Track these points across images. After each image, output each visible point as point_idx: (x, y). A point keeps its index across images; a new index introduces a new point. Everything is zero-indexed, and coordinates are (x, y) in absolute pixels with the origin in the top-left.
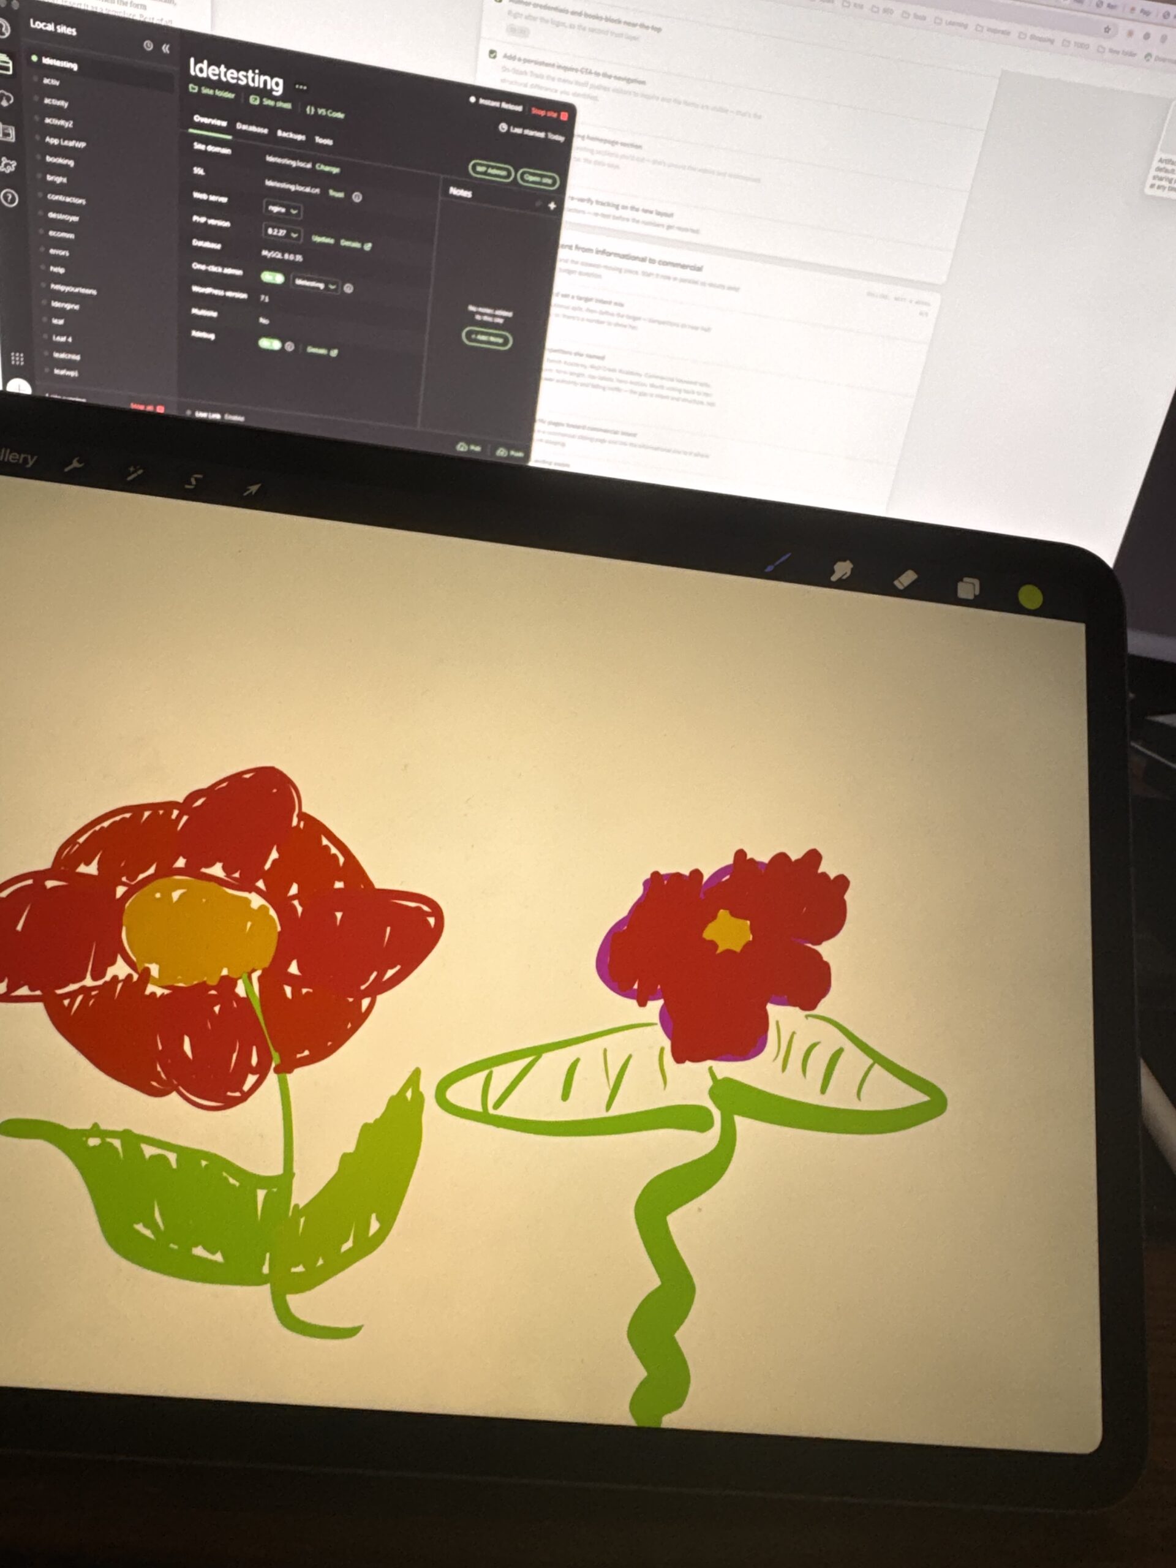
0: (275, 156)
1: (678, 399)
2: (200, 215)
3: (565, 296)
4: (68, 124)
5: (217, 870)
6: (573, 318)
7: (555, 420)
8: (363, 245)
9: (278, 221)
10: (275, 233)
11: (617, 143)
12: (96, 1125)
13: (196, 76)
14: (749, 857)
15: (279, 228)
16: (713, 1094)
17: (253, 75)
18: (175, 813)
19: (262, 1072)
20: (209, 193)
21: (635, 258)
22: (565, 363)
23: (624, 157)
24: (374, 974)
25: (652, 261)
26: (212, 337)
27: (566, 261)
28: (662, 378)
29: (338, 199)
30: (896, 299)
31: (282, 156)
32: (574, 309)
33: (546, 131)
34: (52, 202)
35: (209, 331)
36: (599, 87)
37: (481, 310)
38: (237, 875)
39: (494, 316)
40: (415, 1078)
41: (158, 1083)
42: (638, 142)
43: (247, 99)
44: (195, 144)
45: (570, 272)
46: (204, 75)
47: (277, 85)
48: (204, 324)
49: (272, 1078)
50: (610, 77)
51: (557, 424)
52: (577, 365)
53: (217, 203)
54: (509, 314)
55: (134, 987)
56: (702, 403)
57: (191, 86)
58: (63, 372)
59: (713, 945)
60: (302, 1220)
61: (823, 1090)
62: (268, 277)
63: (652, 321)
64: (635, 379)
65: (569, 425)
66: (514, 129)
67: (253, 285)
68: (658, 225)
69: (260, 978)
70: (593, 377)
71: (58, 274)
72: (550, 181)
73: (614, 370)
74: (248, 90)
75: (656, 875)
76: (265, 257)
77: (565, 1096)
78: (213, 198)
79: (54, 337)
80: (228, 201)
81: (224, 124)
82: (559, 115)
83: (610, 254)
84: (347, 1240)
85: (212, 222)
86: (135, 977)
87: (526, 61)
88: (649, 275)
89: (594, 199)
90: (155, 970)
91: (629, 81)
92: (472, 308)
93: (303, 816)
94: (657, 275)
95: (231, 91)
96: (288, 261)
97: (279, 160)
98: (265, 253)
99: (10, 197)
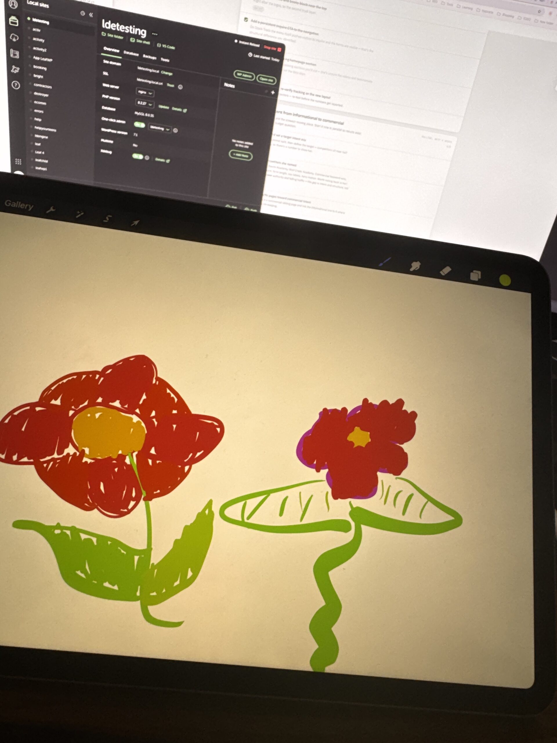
0: (142, 67)
1: (331, 186)
2: (106, 95)
3: (278, 136)
4: (44, 50)
5: (117, 404)
6: (282, 146)
7: (272, 195)
8: (182, 110)
9: (142, 98)
10: (141, 104)
11: (304, 63)
12: (58, 524)
13: (105, 28)
14: (369, 402)
15: (143, 101)
16: (351, 514)
17: (132, 28)
18: (98, 376)
19: (137, 500)
20: (110, 84)
21: (312, 118)
22: (278, 167)
23: (307, 70)
24: (191, 455)
25: (320, 120)
26: (110, 152)
27: (279, 119)
28: (323, 175)
29: (171, 88)
30: (436, 139)
31: (145, 67)
32: (282, 142)
33: (271, 57)
34: (36, 87)
35: (109, 150)
36: (296, 36)
37: (238, 142)
38: (126, 406)
39: (244, 145)
40: (210, 504)
41: (88, 504)
42: (313, 62)
43: (129, 39)
44: (104, 60)
45: (281, 124)
46: (109, 28)
47: (143, 33)
48: (107, 146)
49: (142, 503)
50: (301, 31)
51: (273, 197)
52: (283, 169)
53: (114, 89)
54: (252, 144)
55: (78, 458)
56: (342, 188)
57: (103, 33)
58: (40, 168)
59: (352, 443)
60: (156, 571)
61: (404, 514)
62: (137, 124)
63: (319, 148)
64: (311, 175)
65: (278, 197)
66: (255, 56)
67: (130, 128)
68: (323, 102)
69: (137, 456)
70: (291, 175)
71: (38, 121)
72: (272, 81)
73: (300, 171)
74: (130, 35)
75: (325, 410)
76: (136, 115)
77: (281, 514)
78: (112, 86)
79: (36, 152)
80: (119, 88)
81: (118, 51)
82: (277, 50)
83: (300, 116)
84: (177, 580)
85: (111, 98)
86: (78, 454)
87: (262, 23)
88: (318, 126)
89: (293, 89)
90: (87, 451)
91: (311, 33)
92: (234, 141)
93: (158, 379)
94: (322, 126)
95: (121, 36)
96: (147, 117)
97: (144, 69)
98: (136, 113)
99: (16, 85)
